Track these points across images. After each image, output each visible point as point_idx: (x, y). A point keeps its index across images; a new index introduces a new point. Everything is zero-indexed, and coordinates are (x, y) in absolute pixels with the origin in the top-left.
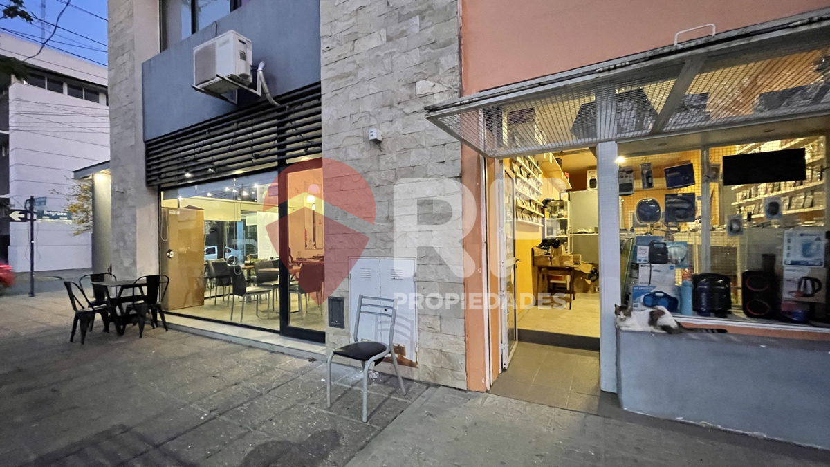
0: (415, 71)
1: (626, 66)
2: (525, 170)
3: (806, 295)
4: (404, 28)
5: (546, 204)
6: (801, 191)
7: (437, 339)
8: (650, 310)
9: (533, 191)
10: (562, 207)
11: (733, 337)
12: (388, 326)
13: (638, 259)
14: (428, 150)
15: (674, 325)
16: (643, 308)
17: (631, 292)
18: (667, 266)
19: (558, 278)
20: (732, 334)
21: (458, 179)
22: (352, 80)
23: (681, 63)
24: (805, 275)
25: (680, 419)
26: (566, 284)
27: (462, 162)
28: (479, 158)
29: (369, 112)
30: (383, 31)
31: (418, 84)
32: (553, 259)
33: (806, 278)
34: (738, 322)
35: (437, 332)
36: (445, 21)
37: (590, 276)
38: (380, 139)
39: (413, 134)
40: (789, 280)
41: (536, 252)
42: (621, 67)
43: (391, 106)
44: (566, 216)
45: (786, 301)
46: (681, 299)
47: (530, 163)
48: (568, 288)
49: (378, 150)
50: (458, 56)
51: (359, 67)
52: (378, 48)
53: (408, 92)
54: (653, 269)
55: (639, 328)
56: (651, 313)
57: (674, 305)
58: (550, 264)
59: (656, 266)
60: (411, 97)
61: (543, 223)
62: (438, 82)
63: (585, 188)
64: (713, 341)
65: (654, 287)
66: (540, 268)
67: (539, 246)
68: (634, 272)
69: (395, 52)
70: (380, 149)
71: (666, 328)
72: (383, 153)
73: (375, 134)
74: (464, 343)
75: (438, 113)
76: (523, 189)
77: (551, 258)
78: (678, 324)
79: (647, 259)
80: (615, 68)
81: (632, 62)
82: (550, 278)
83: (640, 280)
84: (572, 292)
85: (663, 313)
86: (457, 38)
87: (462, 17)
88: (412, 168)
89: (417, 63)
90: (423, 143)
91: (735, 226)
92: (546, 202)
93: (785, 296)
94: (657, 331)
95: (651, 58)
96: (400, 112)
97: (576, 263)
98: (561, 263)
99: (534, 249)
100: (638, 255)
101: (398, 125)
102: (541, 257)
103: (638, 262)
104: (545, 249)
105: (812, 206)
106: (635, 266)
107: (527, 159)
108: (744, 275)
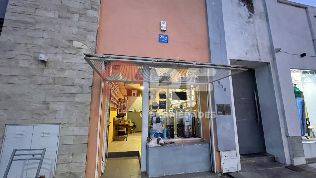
0: (73, 36)
1: (160, 61)
2: (114, 87)
3: (189, 130)
4: (70, 16)
5: (120, 100)
6: (184, 102)
7: (68, 167)
8: (157, 138)
9: (116, 95)
10: (124, 102)
11: (177, 144)
12: (37, 165)
13: (153, 121)
14: (76, 72)
15: (163, 143)
16: (155, 138)
17: (151, 132)
18: (161, 123)
19: (122, 129)
20: (176, 143)
21: (91, 87)
22: (31, 27)
23: (173, 65)
24: (189, 124)
25: (165, 175)
26: (125, 131)
27: (93, 80)
28: (101, 79)
29: (40, 46)
30: (57, 13)
31: (74, 42)
32: (122, 122)
33: (189, 125)
34: (177, 140)
35: (69, 163)
36: (92, 22)
37: (132, 127)
38: (46, 60)
39: (68, 63)
40: (186, 126)
41: (115, 119)
42: (159, 61)
43: (56, 47)
44: (126, 105)
45: (186, 132)
46: (164, 134)
47: (116, 84)
48: (125, 133)
49: (44, 66)
50: (96, 38)
51: (37, 22)
52: (53, 18)
53: (69, 44)
54: (157, 124)
55: (154, 145)
56: (157, 140)
57: (162, 136)
58: (120, 124)
59: (158, 123)
60: (69, 46)
61: (118, 107)
62: (85, 45)
63: (131, 96)
64: (172, 146)
65: (157, 130)
66: (116, 126)
67: (117, 117)
68: (152, 125)
69: (63, 24)
70: (45, 66)
71: (161, 144)
72: (47, 68)
73: (43, 57)
74: (85, 165)
75: (91, 58)
76: (113, 94)
77: (121, 121)
78: (164, 142)
79: (155, 121)
80: (158, 61)
81: (162, 61)
82: (119, 129)
83: (153, 128)
84: (127, 134)
85: (160, 139)
86: (96, 31)
87: (99, 24)
88: (65, 78)
89: (75, 33)
90: (74, 68)
91: (174, 111)
92: (120, 99)
93: (185, 130)
94: (159, 146)
95: (166, 61)
96: (62, 51)
97: (129, 123)
98: (124, 123)
99: (115, 118)
100: (153, 120)
101: (59, 57)
102: (117, 121)
103: (153, 122)
104: (119, 118)
105: (186, 106)
106: (152, 124)
107: (115, 83)
108: (177, 125)
